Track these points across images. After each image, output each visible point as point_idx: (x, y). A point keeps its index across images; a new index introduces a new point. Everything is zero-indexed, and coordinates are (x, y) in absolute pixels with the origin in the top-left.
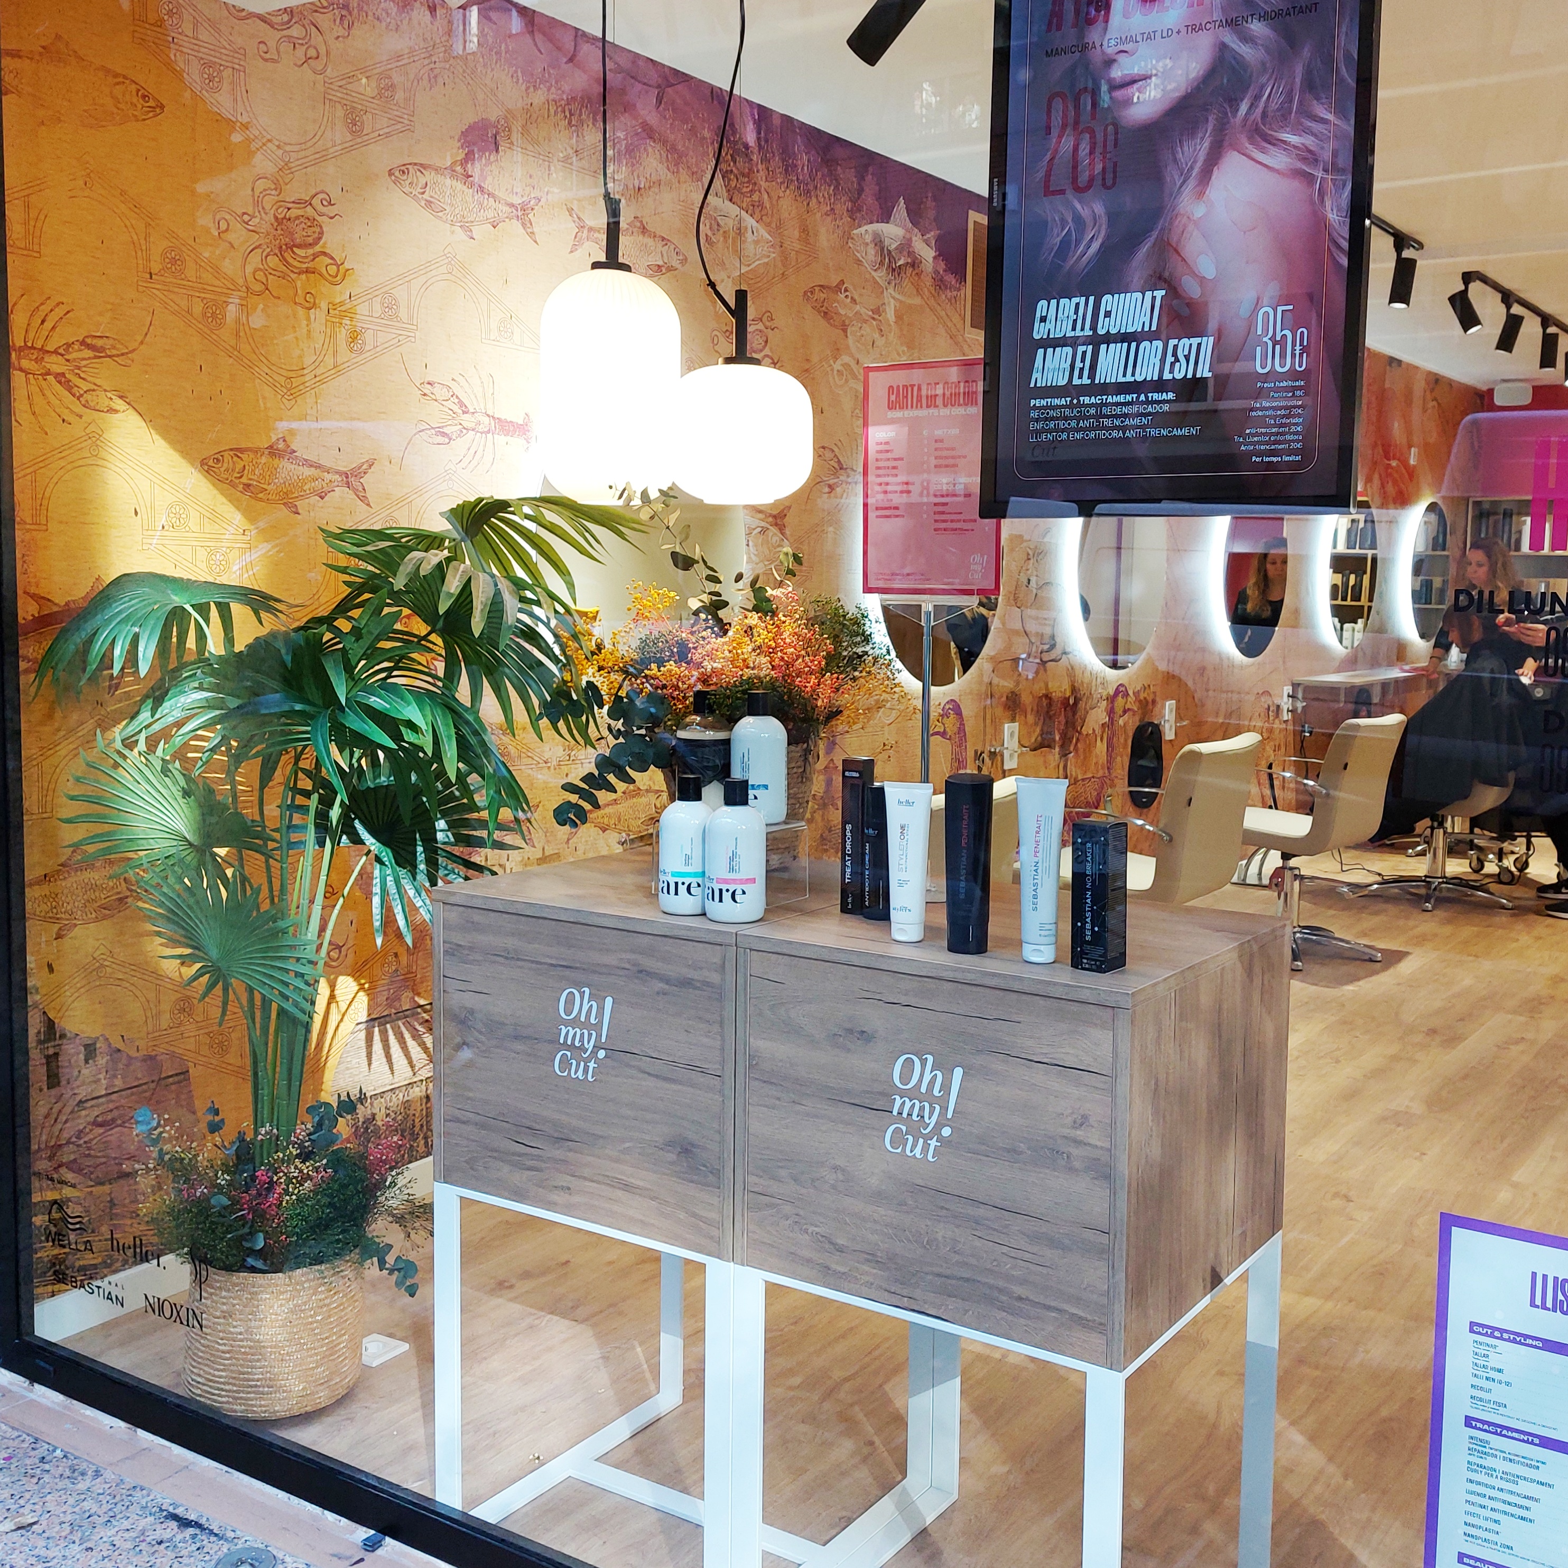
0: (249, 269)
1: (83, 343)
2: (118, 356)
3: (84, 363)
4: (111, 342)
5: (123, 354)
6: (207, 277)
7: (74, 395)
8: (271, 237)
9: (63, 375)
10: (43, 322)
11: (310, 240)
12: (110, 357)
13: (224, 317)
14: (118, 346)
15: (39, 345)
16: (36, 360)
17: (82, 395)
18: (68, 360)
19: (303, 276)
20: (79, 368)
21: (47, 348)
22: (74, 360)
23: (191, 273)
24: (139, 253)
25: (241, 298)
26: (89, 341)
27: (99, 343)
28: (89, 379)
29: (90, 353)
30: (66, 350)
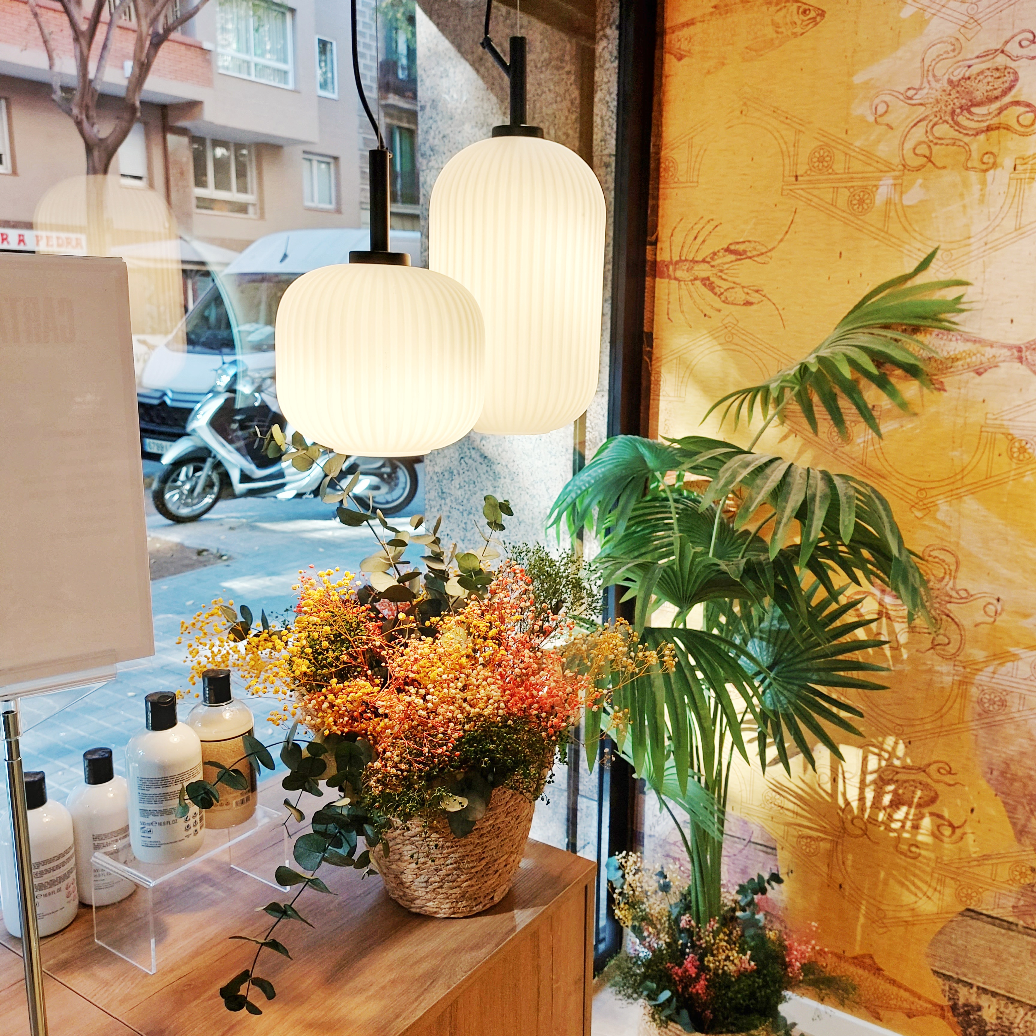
0: (909, 145)
1: (728, 250)
2: (758, 255)
3: (726, 266)
4: (753, 245)
5: (762, 254)
6: (857, 166)
7: (715, 294)
8: (942, 104)
9: (708, 278)
10: (695, 238)
11: (997, 93)
12: (750, 258)
13: (872, 201)
14: (759, 247)
15: (690, 258)
16: (688, 270)
17: (722, 294)
18: (713, 266)
19: (982, 137)
20: (721, 271)
21: (696, 259)
22: (719, 265)
23: (839, 167)
24: (787, 161)
25: (895, 178)
26: (732, 247)
27: (741, 247)
28: (730, 279)
29: (733, 257)
30: (712, 259)
